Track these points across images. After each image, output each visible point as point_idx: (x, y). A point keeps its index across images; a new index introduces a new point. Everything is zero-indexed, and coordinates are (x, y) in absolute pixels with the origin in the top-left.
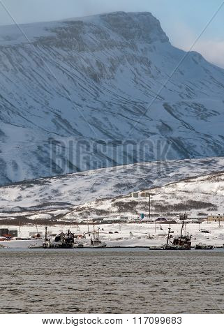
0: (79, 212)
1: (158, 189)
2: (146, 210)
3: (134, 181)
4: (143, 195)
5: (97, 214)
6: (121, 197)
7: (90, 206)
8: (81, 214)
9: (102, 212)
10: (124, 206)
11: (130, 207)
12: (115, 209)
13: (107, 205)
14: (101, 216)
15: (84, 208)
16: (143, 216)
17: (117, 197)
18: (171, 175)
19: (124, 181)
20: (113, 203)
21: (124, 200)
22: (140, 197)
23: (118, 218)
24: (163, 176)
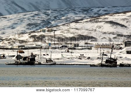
0: (8, 42)
1: (58, 27)
2: (51, 40)
3: (39, 22)
4: (48, 31)
5: (20, 43)
6: (34, 32)
7: (14, 37)
8: (9, 43)
9: (23, 41)
10: (37, 38)
11: (41, 38)
12: (32, 40)
13: (26, 37)
14: (22, 44)
15: (11, 39)
16: (50, 44)
17: (32, 32)
18: (63, 18)
19: (33, 22)
20: (29, 36)
21: (36, 34)
22: (46, 32)
23: (34, 46)
24: (58, 19)
